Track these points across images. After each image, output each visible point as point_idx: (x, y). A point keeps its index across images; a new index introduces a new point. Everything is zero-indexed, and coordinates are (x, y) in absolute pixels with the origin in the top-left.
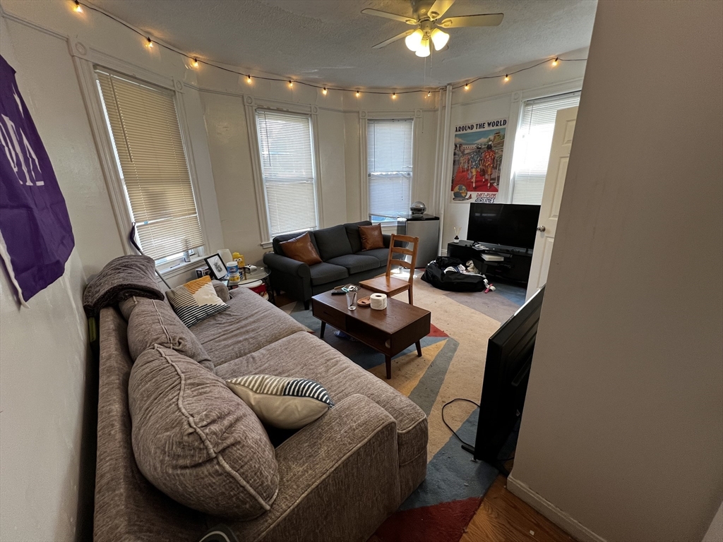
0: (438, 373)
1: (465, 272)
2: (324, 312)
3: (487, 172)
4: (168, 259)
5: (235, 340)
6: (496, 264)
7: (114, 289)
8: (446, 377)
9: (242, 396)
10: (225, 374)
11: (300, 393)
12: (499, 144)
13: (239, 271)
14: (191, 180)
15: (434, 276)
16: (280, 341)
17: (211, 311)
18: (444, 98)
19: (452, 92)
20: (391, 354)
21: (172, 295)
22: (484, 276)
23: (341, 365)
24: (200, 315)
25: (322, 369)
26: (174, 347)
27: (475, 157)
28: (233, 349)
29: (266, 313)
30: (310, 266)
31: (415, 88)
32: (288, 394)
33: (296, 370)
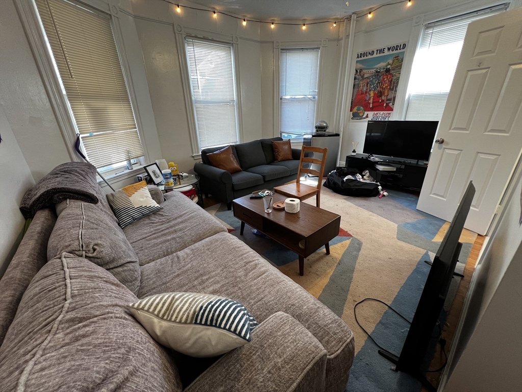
0: (346, 271)
1: (361, 180)
2: (244, 214)
3: (384, 93)
4: (115, 166)
5: (164, 238)
6: (387, 174)
7: (48, 192)
8: (355, 275)
9: (145, 324)
10: (150, 274)
11: (214, 322)
12: (397, 67)
13: (172, 177)
14: (130, 98)
15: (335, 183)
16: (203, 241)
17: (146, 212)
18: (348, 28)
19: (357, 21)
20: (304, 254)
21: (111, 198)
22: (378, 183)
23: (260, 268)
24: (136, 215)
25: (241, 273)
26: (87, 255)
27: (374, 81)
28: (161, 248)
29: (192, 214)
30: (231, 174)
31: (322, 19)
32: (200, 323)
33: (216, 272)
